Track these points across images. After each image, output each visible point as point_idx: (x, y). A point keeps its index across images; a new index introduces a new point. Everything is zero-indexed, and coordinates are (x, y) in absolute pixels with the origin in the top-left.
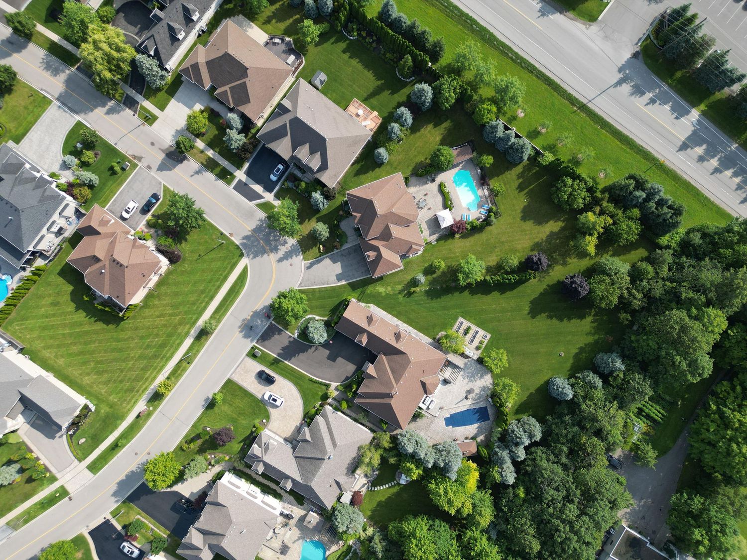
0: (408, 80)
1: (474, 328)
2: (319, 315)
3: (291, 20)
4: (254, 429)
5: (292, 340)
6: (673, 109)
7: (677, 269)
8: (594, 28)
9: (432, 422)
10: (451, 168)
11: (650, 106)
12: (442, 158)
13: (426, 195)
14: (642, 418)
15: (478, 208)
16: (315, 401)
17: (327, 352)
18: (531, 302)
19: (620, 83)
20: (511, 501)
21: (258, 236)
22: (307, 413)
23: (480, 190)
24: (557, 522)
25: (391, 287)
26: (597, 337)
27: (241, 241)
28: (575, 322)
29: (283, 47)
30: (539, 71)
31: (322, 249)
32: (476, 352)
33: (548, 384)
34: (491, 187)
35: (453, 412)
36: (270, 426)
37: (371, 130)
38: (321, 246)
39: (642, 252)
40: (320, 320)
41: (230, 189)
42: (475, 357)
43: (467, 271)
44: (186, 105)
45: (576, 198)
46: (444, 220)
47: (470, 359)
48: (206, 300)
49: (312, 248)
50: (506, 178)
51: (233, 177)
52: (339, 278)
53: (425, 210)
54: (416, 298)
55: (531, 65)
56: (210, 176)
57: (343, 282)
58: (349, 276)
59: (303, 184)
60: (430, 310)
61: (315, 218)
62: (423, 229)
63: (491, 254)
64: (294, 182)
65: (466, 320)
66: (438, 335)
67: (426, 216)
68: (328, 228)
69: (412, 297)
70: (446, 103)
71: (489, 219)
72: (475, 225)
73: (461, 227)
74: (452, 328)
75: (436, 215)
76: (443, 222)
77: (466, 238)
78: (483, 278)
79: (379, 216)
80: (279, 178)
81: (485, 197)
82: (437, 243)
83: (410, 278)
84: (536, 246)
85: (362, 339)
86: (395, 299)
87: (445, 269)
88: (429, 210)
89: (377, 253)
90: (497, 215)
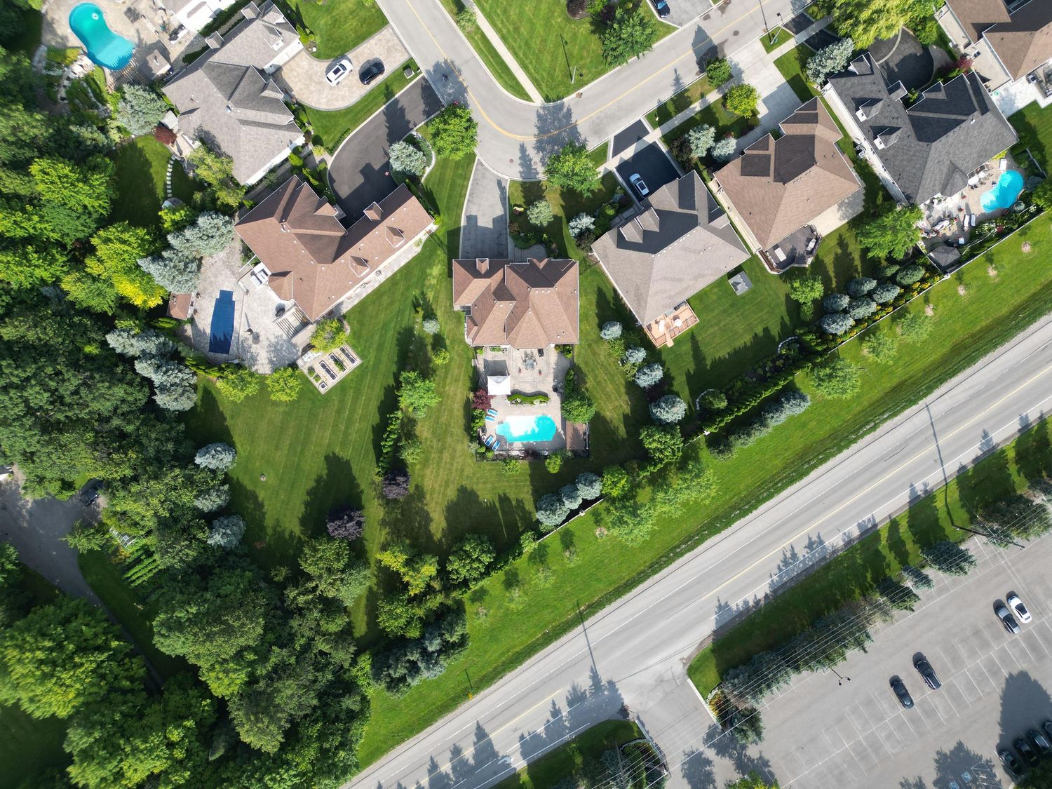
0: (698, 400)
1: (340, 375)
2: (431, 173)
3: (832, 274)
4: (308, 31)
5: (411, 125)
6: (535, 737)
7: (319, 663)
8: (680, 669)
9: (233, 273)
10: (562, 416)
11: (550, 707)
12: (577, 403)
13: (540, 372)
14: (140, 553)
15: (497, 435)
16: (317, 127)
17: (377, 167)
18: (348, 463)
19: (595, 677)
20: (85, 333)
21: (565, 131)
22: (304, 110)
23: (521, 446)
24: (30, 371)
25: (433, 286)
26: (269, 531)
27: (566, 105)
28: (301, 510)
29: (800, 250)
30: (649, 577)
31: (518, 209)
32: (307, 365)
33: (230, 445)
34: (519, 461)
35: (237, 307)
36: (304, 54)
37: (649, 327)
38: (522, 209)
39: (361, 629)
40: (424, 172)
41: (640, 115)
42: (300, 362)
43: (416, 385)
44: (772, 96)
45: (461, 560)
46: (498, 383)
47: (300, 353)
48: (505, 31)
50: (524, 486)
51: (654, 126)
52: (472, 219)
53: (520, 364)
54: (407, 313)
55: (661, 568)
56: (667, 95)
57: (463, 223)
58: (469, 233)
59: (611, 212)
60: (385, 326)
61: (560, 213)
62: (496, 353)
63: (431, 431)
64: (619, 202)
65: (355, 368)
66: (348, 323)
67: (512, 362)
68: (543, 224)
69: (412, 307)
70: (646, 433)
71: (478, 442)
72: (476, 421)
73: (480, 403)
74: (350, 346)
75: (509, 375)
76: (494, 380)
77: (464, 405)
78: (401, 405)
79: (529, 289)
80: (631, 186)
81: (510, 449)
82: (471, 365)
83: (437, 315)
84: (420, 494)
85: (375, 212)
86: (416, 284)
87: (432, 365)
88: (518, 369)
89: (483, 274)
90: (480, 457)
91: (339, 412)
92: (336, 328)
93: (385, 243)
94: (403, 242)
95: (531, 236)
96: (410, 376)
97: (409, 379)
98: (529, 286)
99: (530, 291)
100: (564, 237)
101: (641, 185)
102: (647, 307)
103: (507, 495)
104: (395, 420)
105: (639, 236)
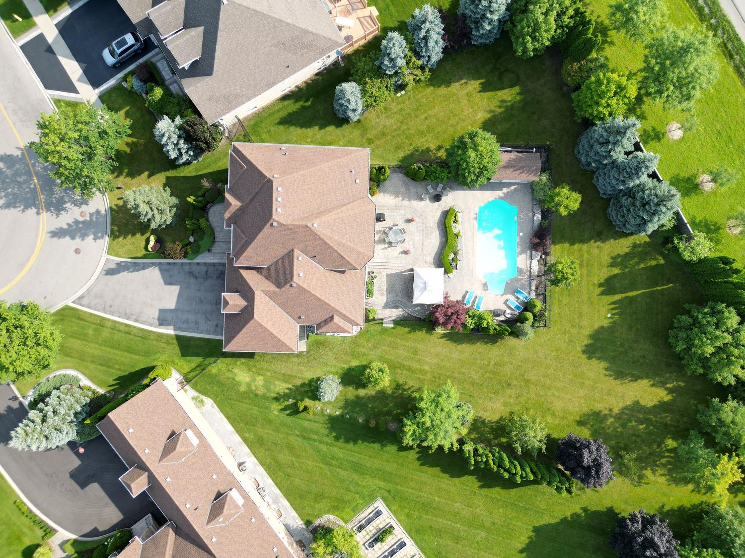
1: (399, 533)
2: (91, 378)
5: (15, 405)
10: (483, 188)
12: (471, 154)
13: (409, 221)
15: (505, 293)
17: (77, 462)
18: (537, 530)
21: (34, 165)
23: (523, 256)
25: (265, 381)
31: (152, 243)
34: (551, 259)
37: (348, 38)
38: (153, 238)
40: (89, 389)
41: (14, 46)
43: (428, 424)
45: (729, 361)
46: (425, 289)
49: (134, 234)
50: (589, 253)
52: (164, 318)
53: (395, 251)
54: (306, 424)
57: (170, 331)
58: (186, 322)
59: (158, 93)
60: (326, 460)
61: (161, 178)
62: (375, 289)
63: (493, 395)
64: (145, 82)
65: (390, 509)
66: (319, 517)
67: (392, 264)
68: (176, 206)
69: (298, 416)
70: (528, 38)
71: (518, 324)
72: (485, 325)
73: (455, 317)
74: (355, 515)
75: (412, 270)
76: (420, 293)
77: (455, 342)
78: (456, 446)
79: (275, 224)
80: (121, 63)
81: (528, 274)
82: (392, 328)
83: (312, 377)
84: (594, 419)
85: (134, 480)
86: (261, 408)
87: (389, 389)
88: (403, 255)
89: (246, 304)
90: (539, 321)
91: (457, 539)
92: (327, 545)
93: (190, 463)
94: (189, 433)
95: (193, 223)
96: (411, 432)
97: (417, 433)
98: (269, 224)
99: (278, 222)
100: (200, 173)
101: (120, 45)
102: (314, 31)
103: (602, 281)
104: (479, 455)
105: (193, 33)
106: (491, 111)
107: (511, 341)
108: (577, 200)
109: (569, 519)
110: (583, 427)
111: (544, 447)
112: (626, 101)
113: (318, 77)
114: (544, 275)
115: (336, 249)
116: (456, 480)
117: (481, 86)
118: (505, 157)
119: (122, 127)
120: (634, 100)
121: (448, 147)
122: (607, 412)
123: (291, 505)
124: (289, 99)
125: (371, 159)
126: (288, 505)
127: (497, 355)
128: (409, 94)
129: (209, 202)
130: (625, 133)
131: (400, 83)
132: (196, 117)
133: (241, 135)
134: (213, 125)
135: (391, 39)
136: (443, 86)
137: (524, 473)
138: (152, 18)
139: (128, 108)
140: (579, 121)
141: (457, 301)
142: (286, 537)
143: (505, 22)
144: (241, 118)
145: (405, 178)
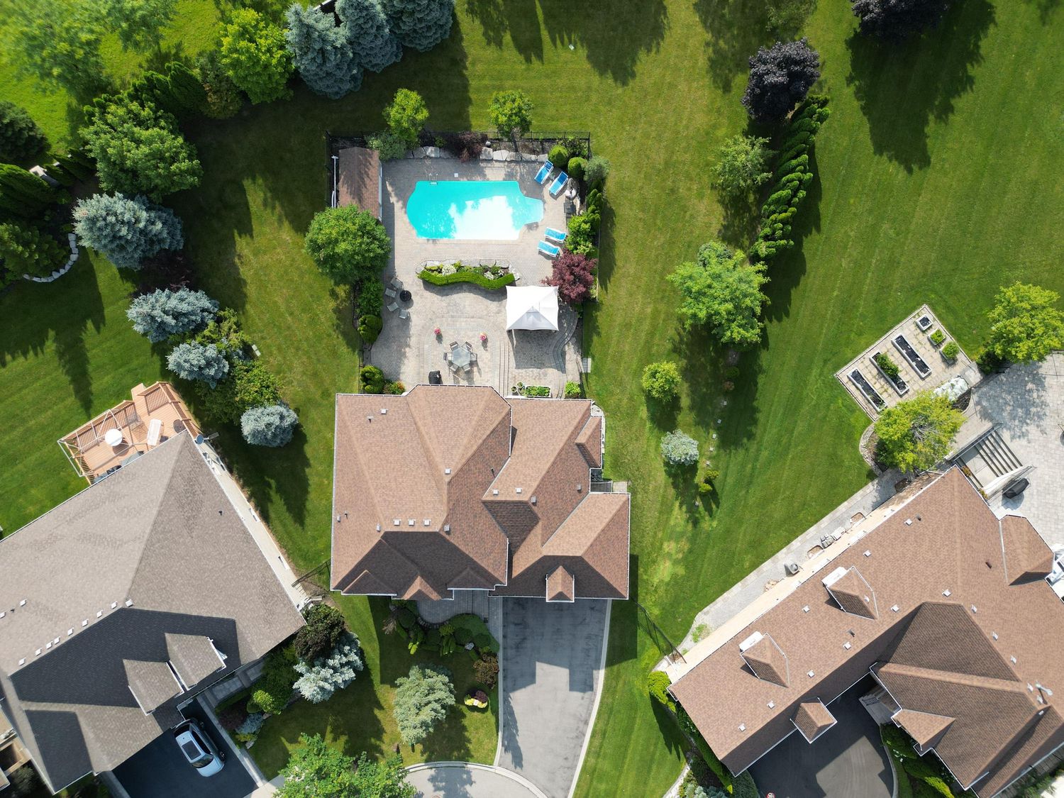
0: (74, 257)
1: (884, 345)
2: (669, 786)
10: (390, 231)
12: (342, 247)
13: (439, 336)
18: (879, 149)
23: (487, 171)
25: (670, 539)
28: (988, 44)
31: (476, 702)
32: (958, 369)
34: (492, 132)
37: (178, 427)
38: (469, 702)
40: (684, 787)
42: (975, 376)
46: (536, 313)
47: (974, 398)
49: (464, 728)
50: (482, 77)
52: (582, 684)
53: (484, 357)
54: (730, 480)
57: (600, 676)
58: (587, 652)
59: (260, 697)
60: (781, 452)
61: (382, 691)
62: (538, 385)
63: (688, 214)
64: (246, 716)
65: (851, 360)
66: (863, 461)
67: (502, 362)
68: (422, 669)
69: (719, 491)
70: (173, 168)
71: (586, 178)
72: (587, 226)
73: (577, 270)
74: (860, 410)
75: (510, 332)
76: (542, 319)
77: (612, 269)
78: (760, 266)
79: (447, 528)
80: (220, 750)
81: (513, 165)
82: (593, 359)
83: (664, 473)
84: (720, 69)
85: (813, 721)
86: (708, 544)
87: (680, 363)
88: (489, 344)
89: (561, 567)
90: (581, 148)
91: (893, 263)
92: (902, 448)
93: (788, 644)
94: (745, 645)
95: (447, 643)
96: (741, 330)
97: (743, 322)
98: (447, 537)
99: (444, 524)
100: (375, 636)
101: (193, 753)
102: (169, 475)
103: (522, 58)
104: (774, 233)
105: (175, 648)
106: (280, 221)
107: (610, 186)
108: (406, 96)
109: (863, 103)
110: (732, 84)
111: (761, 140)
112: (262, 24)
113: (235, 469)
114: (515, 142)
115: (481, 441)
116: (808, 266)
117: (243, 236)
118: (345, 201)
119: (310, 747)
120: (261, 14)
121: (332, 282)
122: (711, 50)
123: (845, 500)
124: (268, 511)
125: (351, 392)
126: (846, 503)
127: (631, 209)
128: (256, 339)
129: (417, 623)
130: (309, 27)
131: (241, 353)
132: (294, 642)
133: (319, 579)
134: (306, 618)
135: (179, 365)
136: (245, 290)
137: (798, 168)
138: (153, 708)
139: (282, 738)
140: (292, 93)
141: (554, 267)
142: (891, 507)
143: (151, 201)
144: (295, 579)
145: (378, 343)
